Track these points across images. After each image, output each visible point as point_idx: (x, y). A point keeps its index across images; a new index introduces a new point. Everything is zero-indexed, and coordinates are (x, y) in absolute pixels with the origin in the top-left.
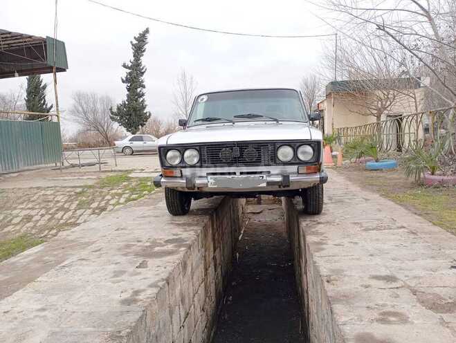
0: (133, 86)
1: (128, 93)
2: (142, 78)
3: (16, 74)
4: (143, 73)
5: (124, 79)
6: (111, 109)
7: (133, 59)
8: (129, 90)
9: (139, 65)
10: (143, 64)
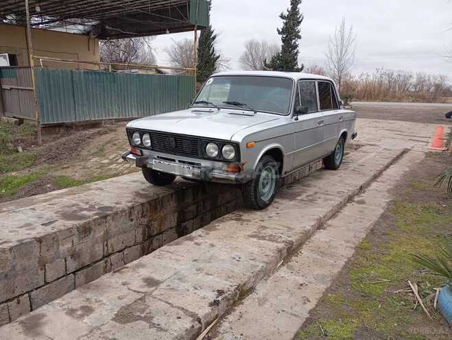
0: (289, 36)
1: (283, 44)
2: (299, 27)
3: (168, 32)
4: (300, 22)
5: (281, 30)
6: (265, 61)
7: (290, 7)
8: (283, 41)
9: (297, 13)
10: (301, 12)
